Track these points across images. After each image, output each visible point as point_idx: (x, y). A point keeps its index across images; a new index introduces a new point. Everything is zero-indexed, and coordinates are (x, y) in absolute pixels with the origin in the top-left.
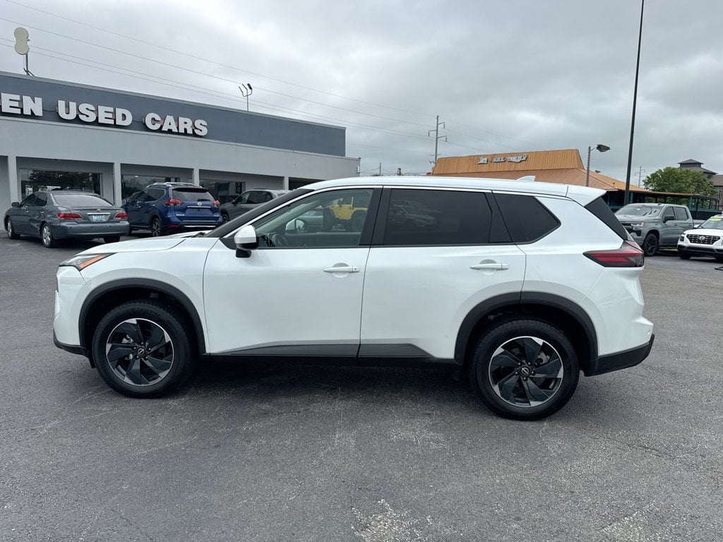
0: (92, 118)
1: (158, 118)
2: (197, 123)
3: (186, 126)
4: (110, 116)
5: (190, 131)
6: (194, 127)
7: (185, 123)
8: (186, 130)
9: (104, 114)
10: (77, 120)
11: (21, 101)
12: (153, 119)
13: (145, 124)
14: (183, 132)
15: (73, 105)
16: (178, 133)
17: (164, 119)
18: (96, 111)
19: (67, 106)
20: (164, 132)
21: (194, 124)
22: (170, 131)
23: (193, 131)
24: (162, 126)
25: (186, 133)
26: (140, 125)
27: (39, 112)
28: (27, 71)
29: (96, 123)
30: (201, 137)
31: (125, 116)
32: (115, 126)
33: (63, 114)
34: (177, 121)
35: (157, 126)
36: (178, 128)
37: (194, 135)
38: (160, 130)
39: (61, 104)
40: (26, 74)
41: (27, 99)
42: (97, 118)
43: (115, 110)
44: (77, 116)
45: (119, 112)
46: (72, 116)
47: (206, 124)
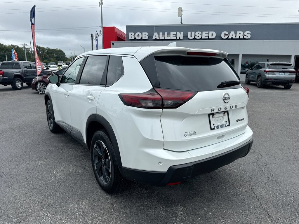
0: (200, 37)
1: (227, 33)
2: (246, 33)
3: (240, 35)
4: (207, 35)
5: (241, 37)
6: (244, 35)
7: (240, 34)
8: (239, 37)
9: (204, 35)
10: (195, 39)
11: (176, 34)
12: (225, 34)
13: (221, 37)
14: (238, 38)
15: (193, 33)
16: (236, 39)
17: (229, 33)
18: (201, 34)
19: (191, 34)
20: (230, 39)
21: (244, 33)
22: (232, 39)
23: (243, 37)
24: (228, 37)
25: (239, 39)
26: (219, 37)
27: (182, 38)
28: (181, 23)
29: (201, 39)
30: (247, 39)
31: (213, 34)
32: (209, 39)
33: (190, 37)
34: (236, 33)
35: (226, 37)
36: (236, 37)
37: (244, 39)
38: (227, 39)
39: (189, 33)
40: (181, 24)
41: (178, 33)
42: (202, 37)
43: (209, 33)
44: (195, 37)
45: (211, 33)
46: (193, 37)
47: (250, 33)
